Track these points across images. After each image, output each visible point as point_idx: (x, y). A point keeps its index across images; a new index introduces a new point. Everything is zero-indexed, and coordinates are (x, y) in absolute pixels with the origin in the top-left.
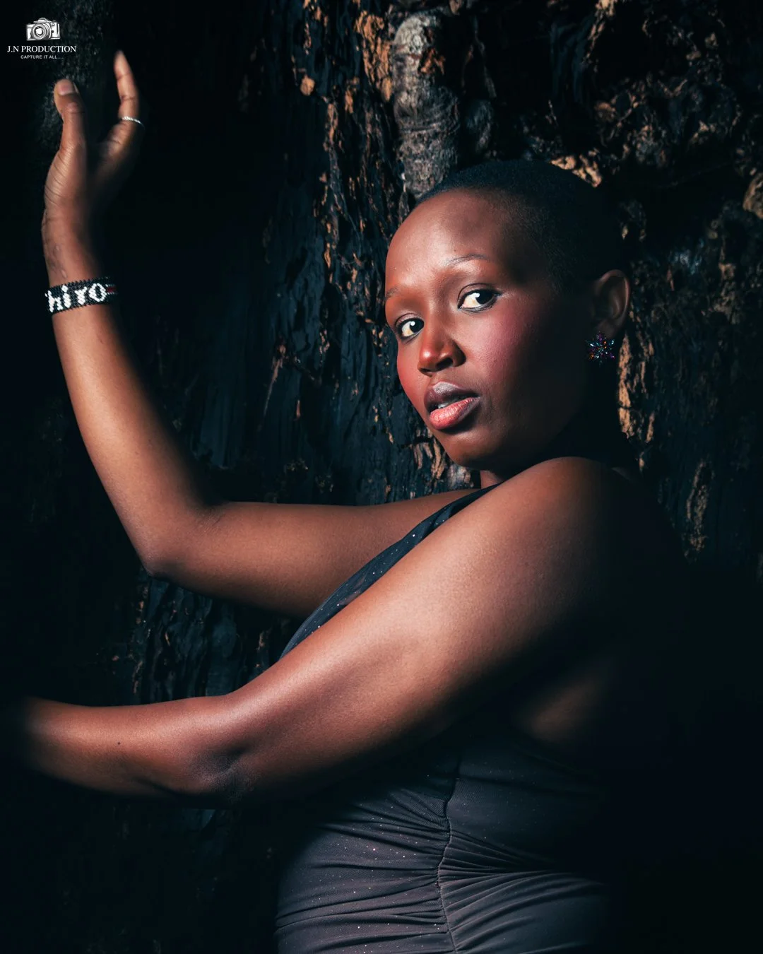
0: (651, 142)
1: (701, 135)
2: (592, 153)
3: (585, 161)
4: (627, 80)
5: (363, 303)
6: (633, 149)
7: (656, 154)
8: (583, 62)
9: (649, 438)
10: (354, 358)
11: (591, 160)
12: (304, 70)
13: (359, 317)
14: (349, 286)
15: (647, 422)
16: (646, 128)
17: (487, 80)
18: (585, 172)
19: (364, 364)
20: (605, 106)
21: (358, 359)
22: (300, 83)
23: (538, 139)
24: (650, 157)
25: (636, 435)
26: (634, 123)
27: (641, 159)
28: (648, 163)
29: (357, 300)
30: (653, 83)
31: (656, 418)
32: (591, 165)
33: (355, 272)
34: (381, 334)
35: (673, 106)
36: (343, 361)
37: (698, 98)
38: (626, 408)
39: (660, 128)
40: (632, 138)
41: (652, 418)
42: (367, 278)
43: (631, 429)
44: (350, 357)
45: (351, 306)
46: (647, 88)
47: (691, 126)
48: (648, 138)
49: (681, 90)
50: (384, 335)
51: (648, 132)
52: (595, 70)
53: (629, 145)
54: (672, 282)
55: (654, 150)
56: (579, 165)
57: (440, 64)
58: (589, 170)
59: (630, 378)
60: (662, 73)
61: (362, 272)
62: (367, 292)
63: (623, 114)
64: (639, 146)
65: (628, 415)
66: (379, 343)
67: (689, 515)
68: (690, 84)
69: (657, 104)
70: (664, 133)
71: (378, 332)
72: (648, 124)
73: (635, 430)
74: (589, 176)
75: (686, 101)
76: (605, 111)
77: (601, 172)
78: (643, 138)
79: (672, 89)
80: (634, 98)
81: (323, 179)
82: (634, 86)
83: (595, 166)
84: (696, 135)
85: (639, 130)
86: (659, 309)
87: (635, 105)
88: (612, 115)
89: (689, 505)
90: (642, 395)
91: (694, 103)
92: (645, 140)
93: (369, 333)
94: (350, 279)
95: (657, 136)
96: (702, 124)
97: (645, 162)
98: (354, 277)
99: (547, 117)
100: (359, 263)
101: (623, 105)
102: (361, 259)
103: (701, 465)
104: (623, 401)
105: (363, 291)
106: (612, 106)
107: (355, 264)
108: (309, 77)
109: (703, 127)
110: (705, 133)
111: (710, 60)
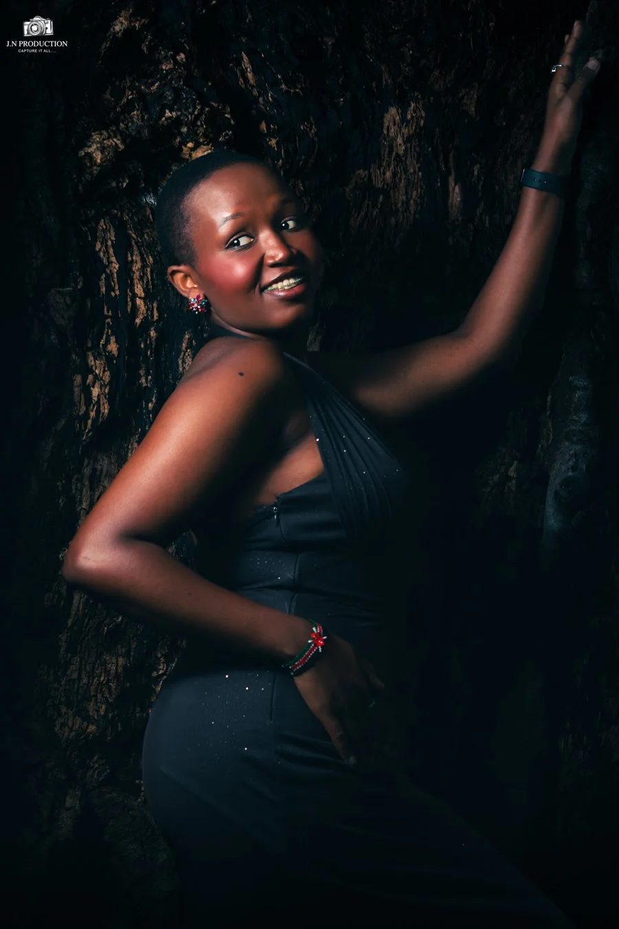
0: (140, 123)
1: (167, 119)
2: (113, 129)
7: (141, 131)
9: (155, 318)
15: (153, 308)
16: (136, 112)
18: (113, 141)
24: (138, 132)
25: (148, 315)
26: (129, 107)
28: (137, 136)
31: (158, 305)
32: (115, 136)
37: (169, 95)
38: (140, 298)
39: (144, 113)
40: (126, 119)
41: (155, 305)
43: (145, 312)
47: (162, 113)
48: (138, 119)
49: (156, 89)
51: (138, 116)
53: (124, 123)
54: (151, 216)
55: (141, 127)
56: (110, 136)
58: (115, 140)
59: (141, 278)
64: (130, 124)
65: (142, 303)
67: (181, 369)
68: (162, 85)
70: (146, 116)
72: (138, 110)
73: (147, 312)
74: (116, 144)
77: (122, 142)
79: (148, 88)
80: (130, 93)
83: (119, 138)
84: (164, 119)
85: (131, 113)
86: (147, 233)
87: (130, 97)
88: (113, 103)
89: (180, 362)
90: (148, 290)
91: (166, 98)
92: (136, 121)
95: (142, 118)
96: (167, 111)
101: (121, 96)
103: (187, 336)
104: (138, 293)
109: (168, 114)
110: (170, 118)
111: (179, 71)
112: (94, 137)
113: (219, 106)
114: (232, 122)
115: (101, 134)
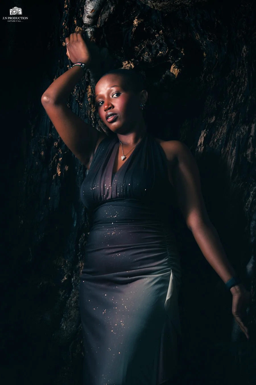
0: (147, 56)
1: (160, 54)
2: (132, 60)
3: (130, 62)
4: (143, 40)
5: (77, 97)
6: (143, 58)
8: (131, 37)
10: (75, 110)
11: (132, 62)
12: (63, 40)
13: (76, 100)
14: (74, 93)
16: (146, 53)
17: (106, 43)
18: (130, 65)
19: (78, 111)
20: (137, 47)
21: (76, 110)
22: (62, 43)
23: (119, 57)
24: (147, 60)
26: (143, 51)
27: (145, 60)
29: (76, 96)
30: (149, 41)
32: (132, 63)
33: (75, 90)
34: (82, 104)
35: (153, 47)
36: (73, 111)
37: (158, 46)
39: (149, 53)
40: (143, 55)
42: (78, 91)
44: (74, 110)
45: (74, 98)
46: (147, 42)
47: (157, 52)
48: (146, 55)
49: (155, 43)
50: (82, 105)
51: (147, 54)
52: (134, 39)
53: (142, 57)
55: (148, 58)
56: (129, 63)
57: (94, 40)
58: (131, 64)
60: (151, 38)
61: (77, 90)
62: (78, 94)
63: (141, 49)
64: (145, 57)
66: (81, 106)
68: (156, 42)
69: (149, 47)
70: (150, 54)
71: (81, 104)
74: (131, 66)
75: (156, 46)
76: (137, 49)
77: (134, 65)
78: (145, 55)
79: (153, 43)
81: (68, 66)
82: (144, 42)
83: (133, 63)
84: (159, 54)
85: (145, 53)
87: (143, 47)
91: (157, 46)
92: (146, 56)
93: (79, 104)
94: (74, 91)
95: (149, 55)
97: (146, 61)
98: (75, 91)
99: (122, 51)
100: (76, 87)
101: (141, 47)
102: (77, 87)
105: (77, 94)
106: (138, 47)
107: (75, 88)
108: (64, 42)
109: (160, 52)
110: (161, 54)
111: (161, 37)
112: (123, 63)
113: (178, 49)
114: (184, 54)
115: (125, 62)
